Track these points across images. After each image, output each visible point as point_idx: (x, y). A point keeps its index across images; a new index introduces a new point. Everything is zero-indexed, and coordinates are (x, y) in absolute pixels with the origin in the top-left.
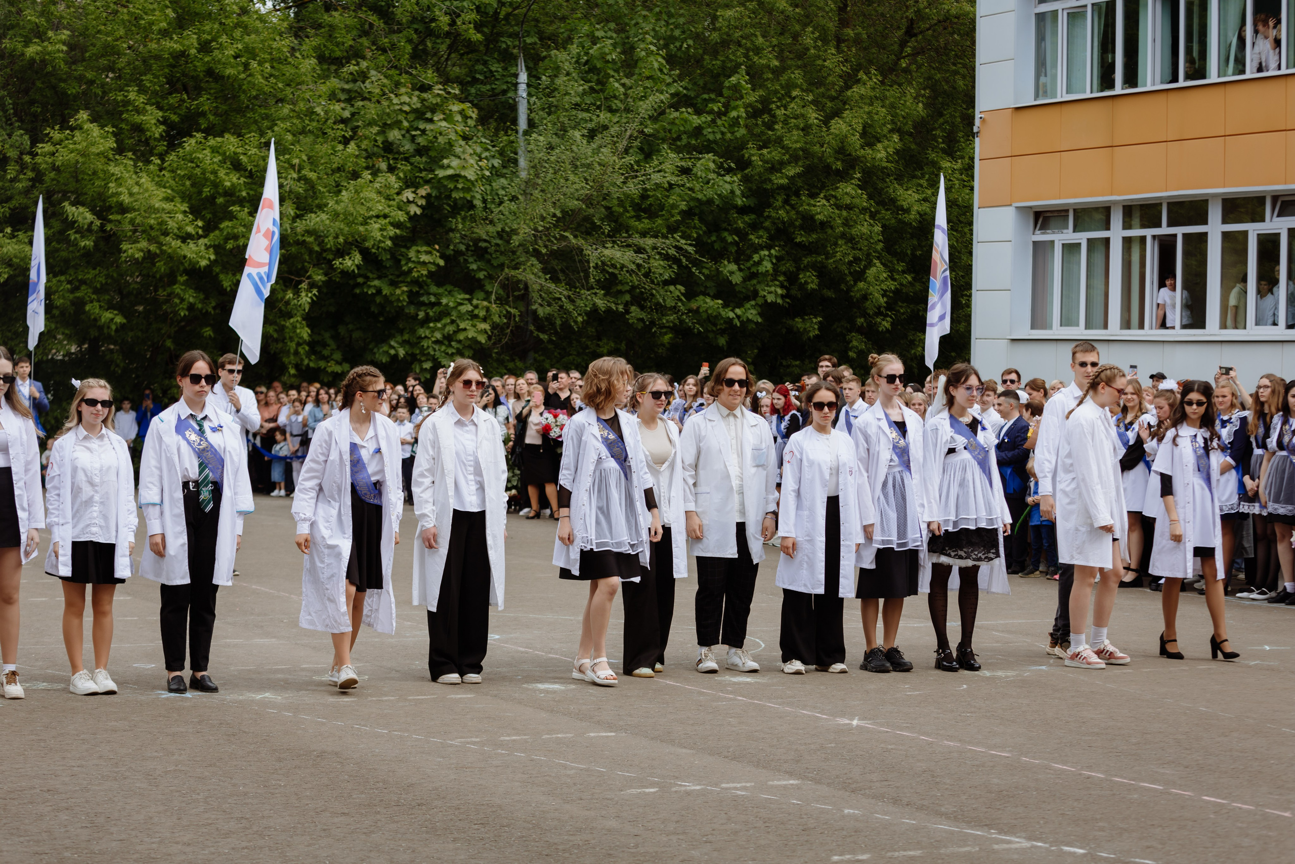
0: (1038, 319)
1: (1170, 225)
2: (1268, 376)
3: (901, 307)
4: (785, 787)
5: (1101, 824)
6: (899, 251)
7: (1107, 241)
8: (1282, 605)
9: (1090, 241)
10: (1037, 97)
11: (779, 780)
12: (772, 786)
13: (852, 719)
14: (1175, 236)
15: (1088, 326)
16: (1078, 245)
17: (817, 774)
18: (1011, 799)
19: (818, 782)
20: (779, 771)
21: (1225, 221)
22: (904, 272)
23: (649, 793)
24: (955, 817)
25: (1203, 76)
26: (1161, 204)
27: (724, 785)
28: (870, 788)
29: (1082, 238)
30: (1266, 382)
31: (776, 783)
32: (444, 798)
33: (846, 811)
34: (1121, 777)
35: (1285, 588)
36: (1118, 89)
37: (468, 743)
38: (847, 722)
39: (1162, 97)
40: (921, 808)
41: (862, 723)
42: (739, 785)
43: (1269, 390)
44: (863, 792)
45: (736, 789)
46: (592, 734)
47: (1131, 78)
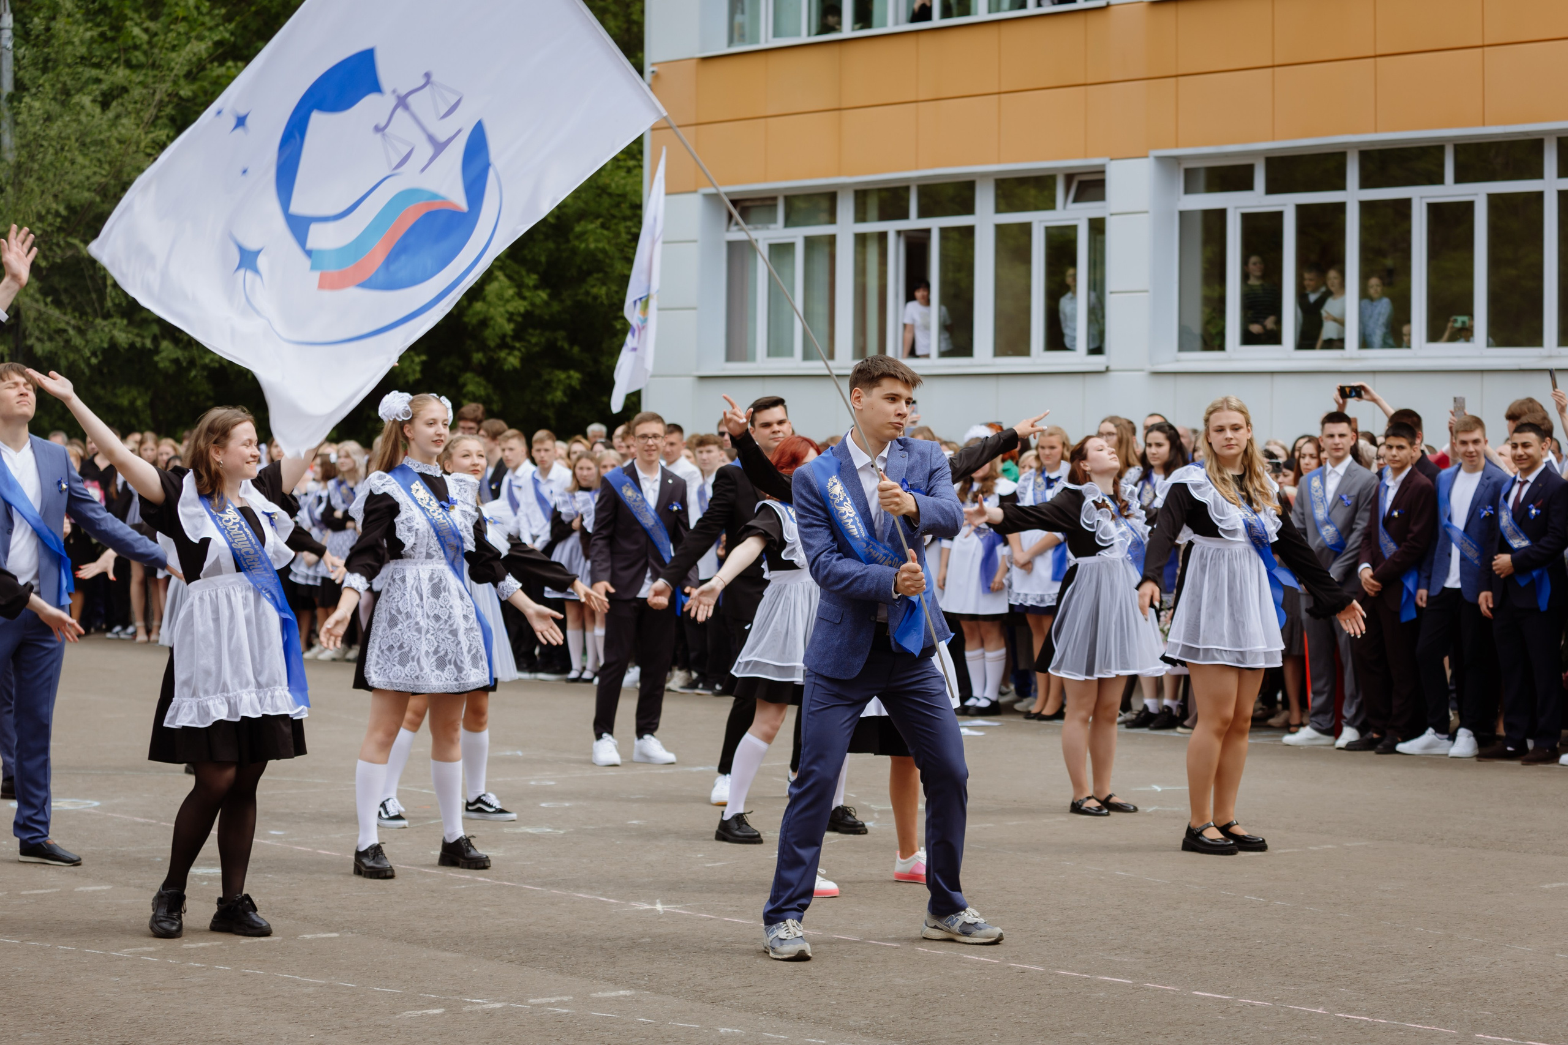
0: (736, 348)
1: (923, 213)
2: (1112, 420)
3: (532, 335)
4: (617, 999)
5: (1076, 1034)
6: (529, 257)
7: (832, 240)
8: (1145, 731)
9: (809, 242)
10: (731, 42)
11: (604, 990)
12: (600, 1000)
13: (654, 904)
14: (928, 231)
15: (807, 356)
16: (791, 246)
17: (650, 980)
18: (935, 1005)
19: (659, 991)
20: (596, 978)
21: (998, 210)
22: (536, 287)
23: (435, 1016)
24: (874, 1032)
25: (966, 11)
26: (907, 189)
27: (531, 1001)
28: (734, 997)
29: (797, 235)
30: (1110, 427)
31: (600, 994)
32: (153, 1033)
33: (722, 1030)
34: (1067, 969)
35: (1146, 707)
36: (847, 29)
37: (142, 954)
38: (648, 907)
39: (910, 41)
40: (819, 1022)
41: (670, 908)
42: (553, 1000)
43: (1115, 439)
44: (727, 1003)
45: (550, 1004)
46: (308, 936)
47: (864, 17)
